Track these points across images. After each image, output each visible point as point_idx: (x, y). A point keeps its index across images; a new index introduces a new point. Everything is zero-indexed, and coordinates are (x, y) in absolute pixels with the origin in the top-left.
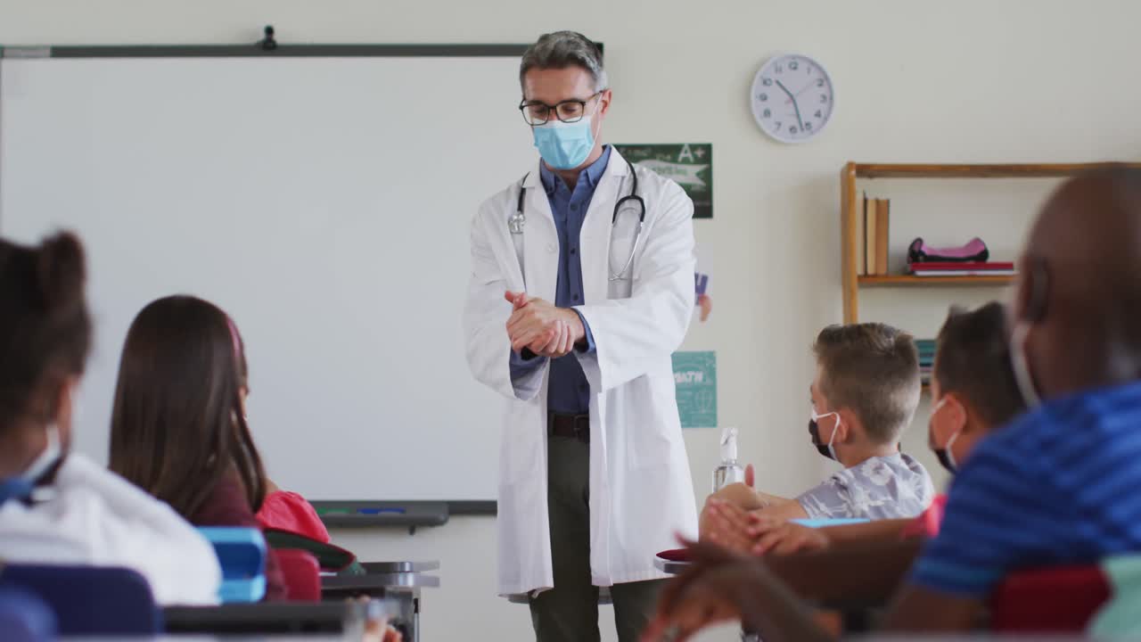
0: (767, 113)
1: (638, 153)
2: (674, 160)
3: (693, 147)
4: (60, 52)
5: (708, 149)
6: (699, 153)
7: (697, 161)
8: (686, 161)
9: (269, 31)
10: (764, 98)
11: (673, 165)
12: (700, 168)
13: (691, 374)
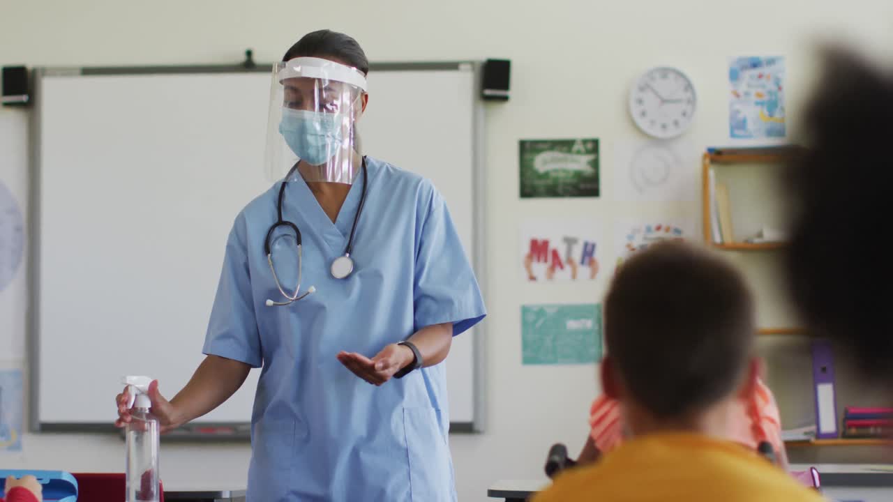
0: (643, 114)
1: (541, 146)
2: (569, 151)
3: (585, 142)
4: (87, 71)
5: (596, 143)
6: (590, 146)
7: (588, 152)
8: (578, 152)
9: (249, 53)
10: (640, 101)
11: (569, 156)
12: (591, 157)
13: (583, 321)
